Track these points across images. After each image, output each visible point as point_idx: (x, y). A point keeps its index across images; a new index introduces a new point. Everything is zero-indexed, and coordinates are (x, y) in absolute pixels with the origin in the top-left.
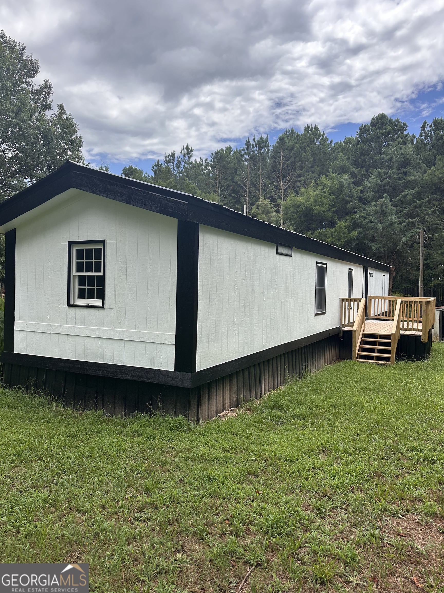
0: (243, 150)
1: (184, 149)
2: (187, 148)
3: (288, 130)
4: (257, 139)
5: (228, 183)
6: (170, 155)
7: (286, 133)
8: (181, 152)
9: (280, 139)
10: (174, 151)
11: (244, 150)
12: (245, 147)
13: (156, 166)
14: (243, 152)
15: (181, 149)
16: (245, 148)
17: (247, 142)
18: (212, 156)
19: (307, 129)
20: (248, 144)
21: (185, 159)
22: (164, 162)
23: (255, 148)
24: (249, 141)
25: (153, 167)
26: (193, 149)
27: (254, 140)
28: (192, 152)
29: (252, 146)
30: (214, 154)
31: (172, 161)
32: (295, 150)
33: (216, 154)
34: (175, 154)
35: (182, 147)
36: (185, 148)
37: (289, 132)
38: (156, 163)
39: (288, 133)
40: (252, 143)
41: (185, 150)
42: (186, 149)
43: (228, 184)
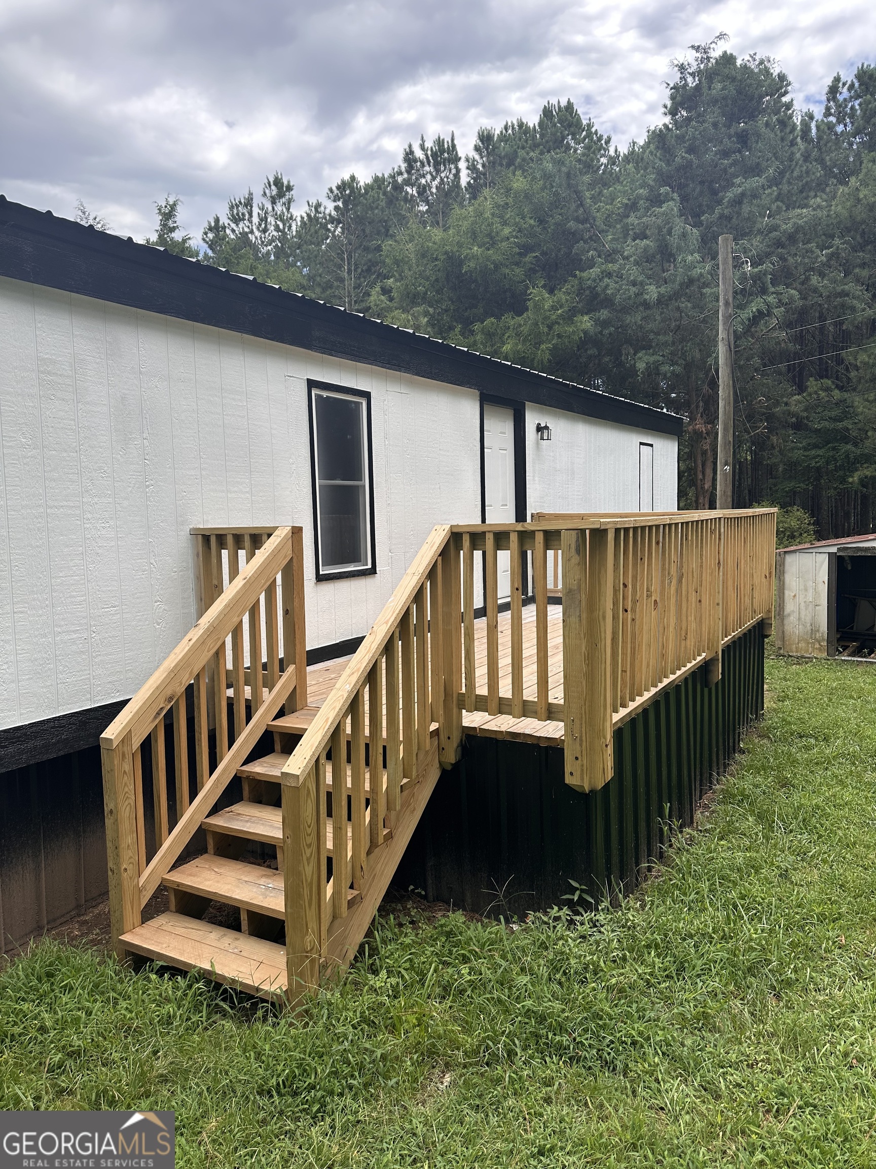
0: (398, 175)
1: (270, 186)
2: (278, 182)
3: (510, 124)
4: (429, 144)
5: (370, 257)
6: (240, 202)
7: (507, 131)
8: (265, 194)
9: (482, 140)
10: (251, 194)
11: (400, 173)
12: (404, 166)
13: (210, 229)
14: (400, 179)
15: (264, 186)
16: (403, 169)
17: (407, 154)
18: (330, 194)
19: (547, 112)
20: (409, 158)
21: (276, 208)
22: (229, 221)
23: (427, 168)
24: (412, 152)
25: (206, 233)
26: (291, 184)
27: (422, 147)
28: (292, 193)
29: (419, 164)
30: (334, 189)
31: (247, 217)
32: (517, 165)
33: (338, 188)
34: (252, 199)
35: (266, 181)
36: (272, 184)
37: (513, 128)
38: (213, 224)
39: (510, 131)
40: (419, 154)
41: (273, 187)
42: (274, 184)
43: (370, 260)
